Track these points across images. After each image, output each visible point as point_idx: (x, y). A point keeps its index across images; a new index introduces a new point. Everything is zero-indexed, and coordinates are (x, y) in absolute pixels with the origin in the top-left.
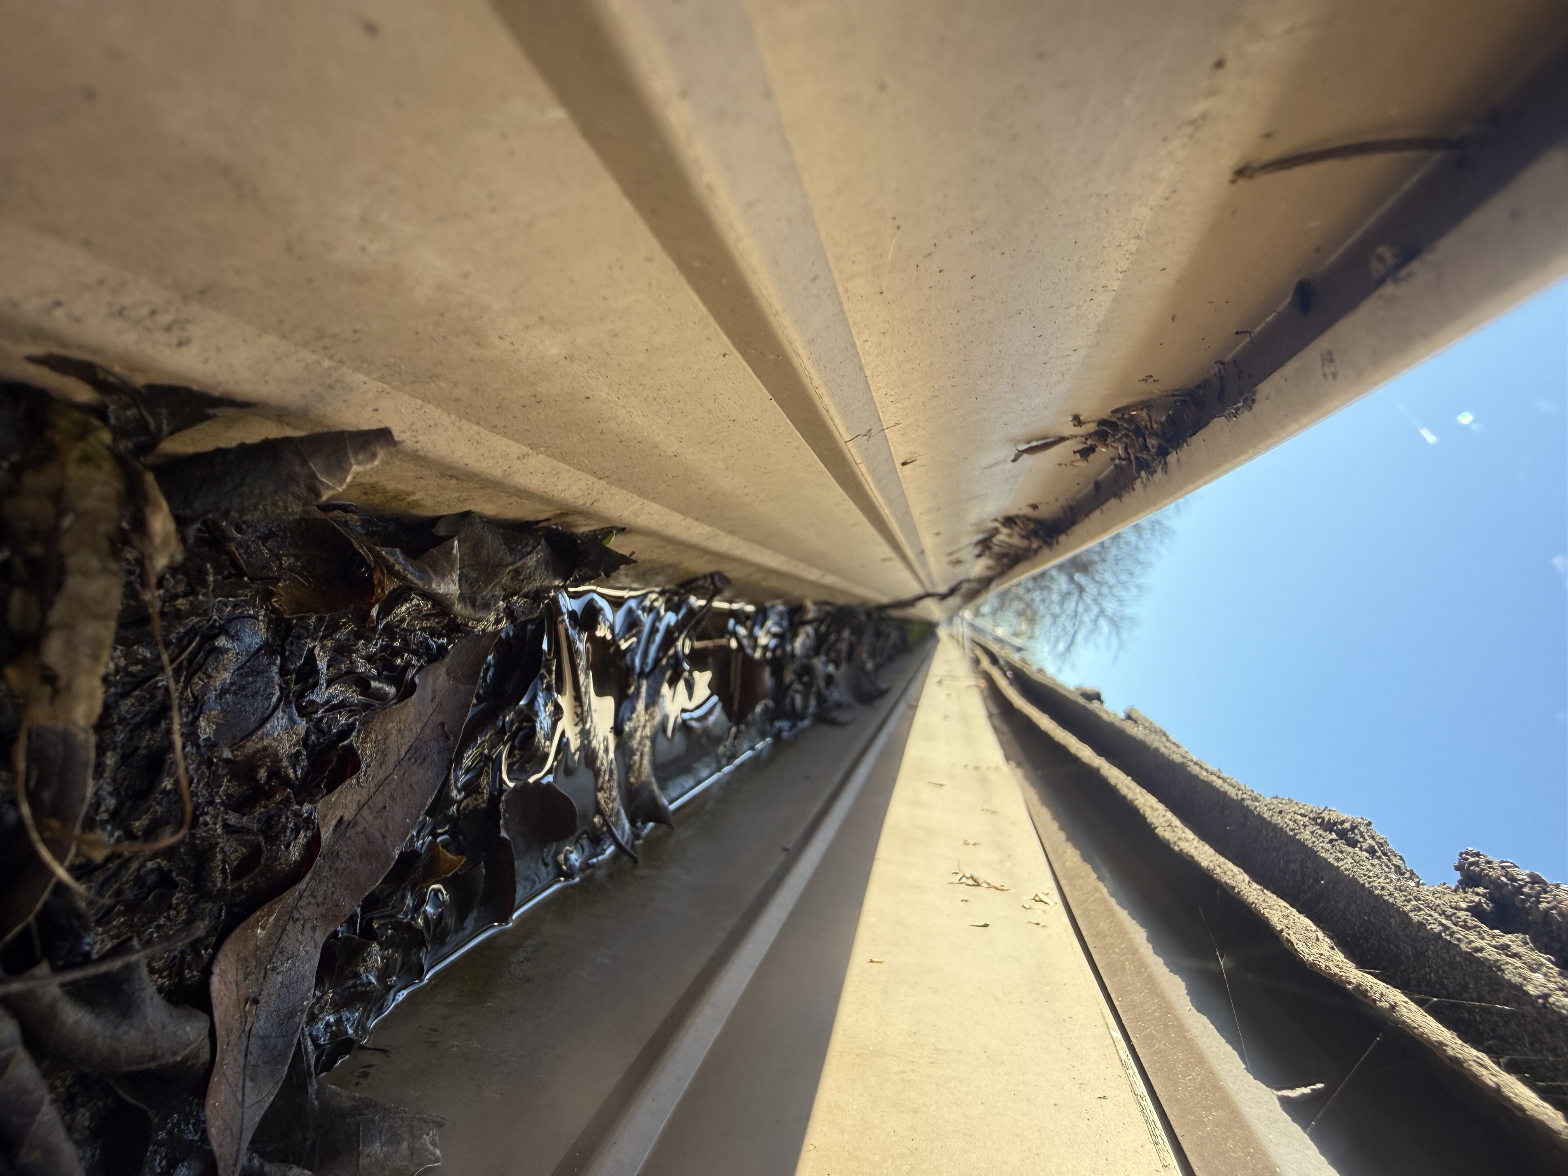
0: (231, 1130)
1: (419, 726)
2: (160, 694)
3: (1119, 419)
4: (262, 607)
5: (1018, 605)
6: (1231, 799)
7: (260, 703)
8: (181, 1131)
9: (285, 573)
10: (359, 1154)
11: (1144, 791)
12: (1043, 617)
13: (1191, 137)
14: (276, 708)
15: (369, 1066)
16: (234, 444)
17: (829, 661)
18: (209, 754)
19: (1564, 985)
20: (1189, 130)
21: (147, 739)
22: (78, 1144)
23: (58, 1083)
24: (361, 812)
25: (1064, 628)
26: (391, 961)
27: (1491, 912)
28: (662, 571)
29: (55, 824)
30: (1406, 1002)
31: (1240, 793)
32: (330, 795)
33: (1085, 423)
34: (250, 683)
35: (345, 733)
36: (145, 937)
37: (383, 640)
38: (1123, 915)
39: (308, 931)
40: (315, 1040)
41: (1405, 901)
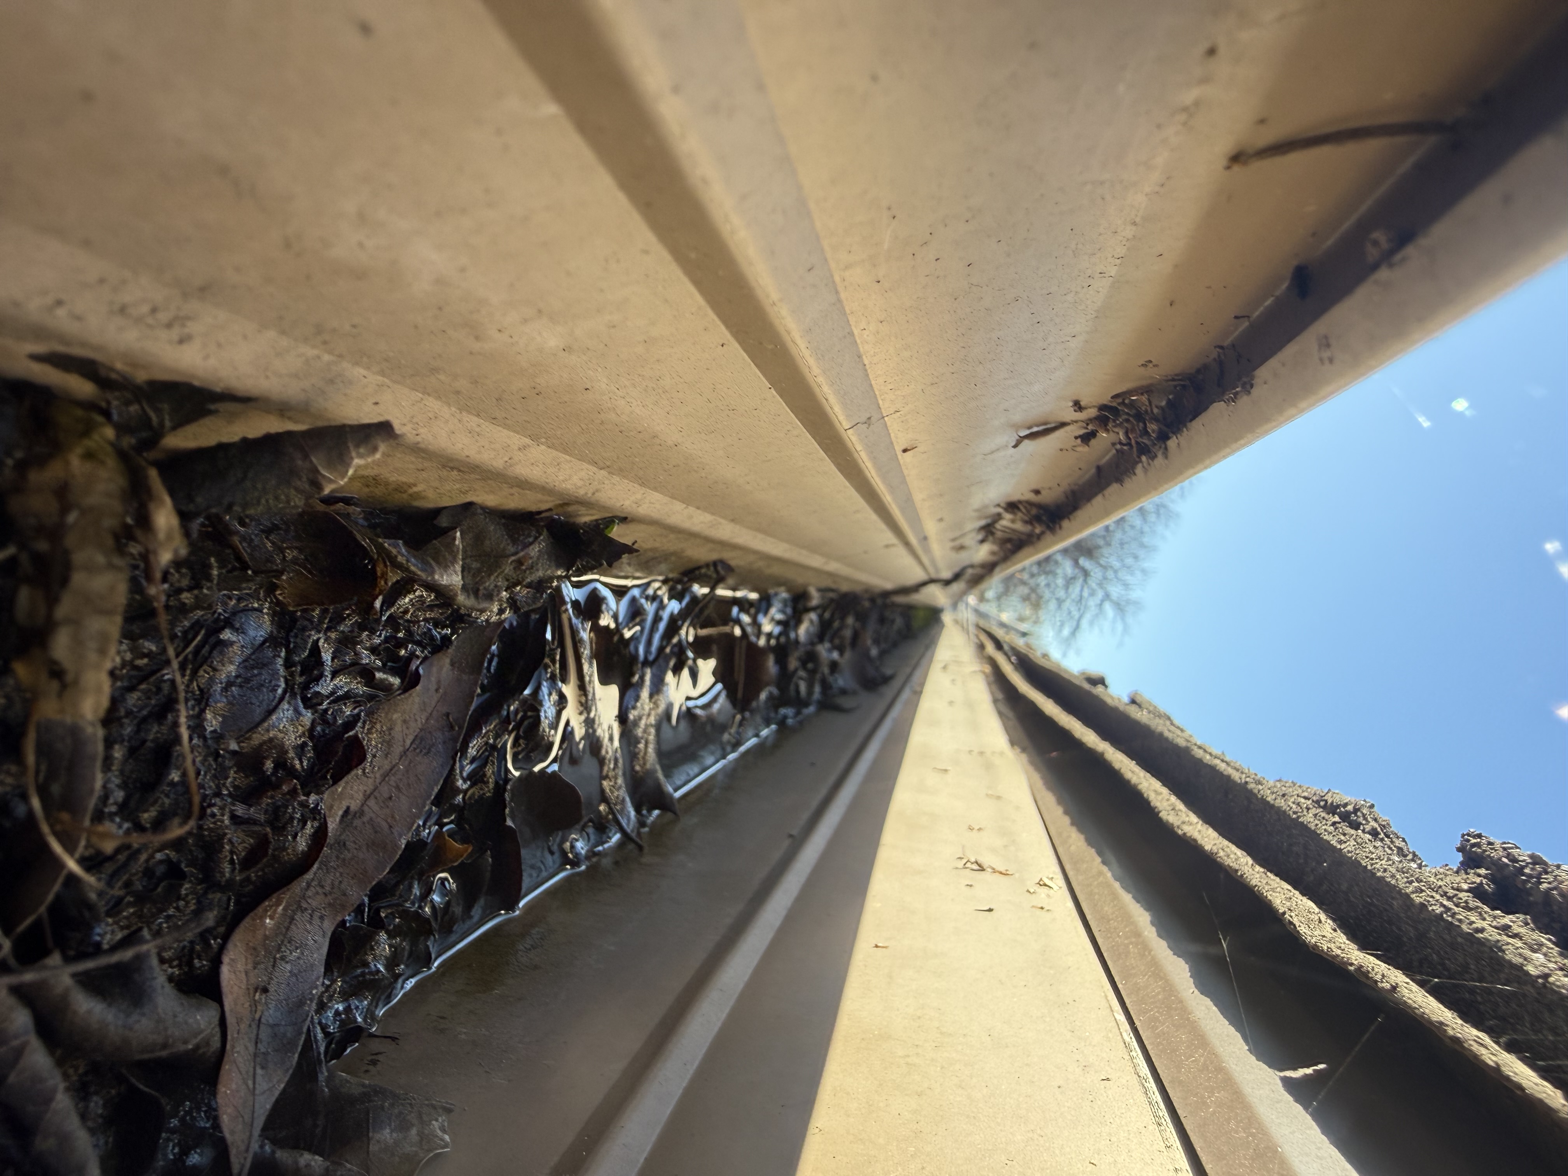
0: (243, 1117)
1: (424, 717)
2: (166, 687)
3: (1119, 404)
4: (266, 600)
5: (1024, 590)
6: (1234, 782)
7: (265, 695)
8: (193, 1119)
9: (288, 566)
10: (369, 1139)
11: (1148, 775)
12: (1048, 601)
13: (1185, 124)
14: (282, 699)
15: (376, 1054)
16: (236, 438)
17: (835, 647)
18: (216, 746)
19: (1564, 965)
20: (1183, 117)
21: (154, 732)
22: (92, 1131)
23: (71, 1071)
24: (367, 803)
25: (1070, 613)
26: (399, 950)
27: (1493, 894)
28: (666, 559)
29: (65, 816)
30: (1407, 983)
31: (1244, 776)
32: (336, 786)
33: (1085, 408)
34: (256, 676)
35: (351, 723)
36: (155, 927)
37: (387, 632)
38: (1127, 898)
39: (316, 921)
40: (324, 1028)
41: (1408, 882)
